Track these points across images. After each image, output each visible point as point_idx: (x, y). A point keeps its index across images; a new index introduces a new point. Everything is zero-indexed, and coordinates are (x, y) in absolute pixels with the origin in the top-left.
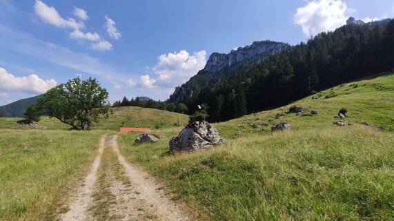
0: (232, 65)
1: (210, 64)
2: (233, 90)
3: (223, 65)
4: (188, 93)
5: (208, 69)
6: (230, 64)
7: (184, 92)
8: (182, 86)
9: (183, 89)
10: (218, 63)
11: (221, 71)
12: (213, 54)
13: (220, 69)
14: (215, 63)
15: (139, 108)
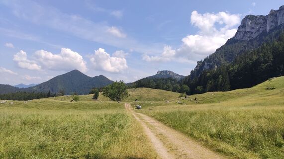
0: (271, 30)
1: (242, 30)
2: (221, 76)
3: (258, 31)
4: (211, 67)
5: (239, 37)
6: (268, 28)
7: (206, 67)
8: (205, 60)
9: (206, 63)
10: (253, 28)
11: (256, 38)
12: (247, 17)
13: (254, 36)
14: (248, 29)
15: (149, 89)
